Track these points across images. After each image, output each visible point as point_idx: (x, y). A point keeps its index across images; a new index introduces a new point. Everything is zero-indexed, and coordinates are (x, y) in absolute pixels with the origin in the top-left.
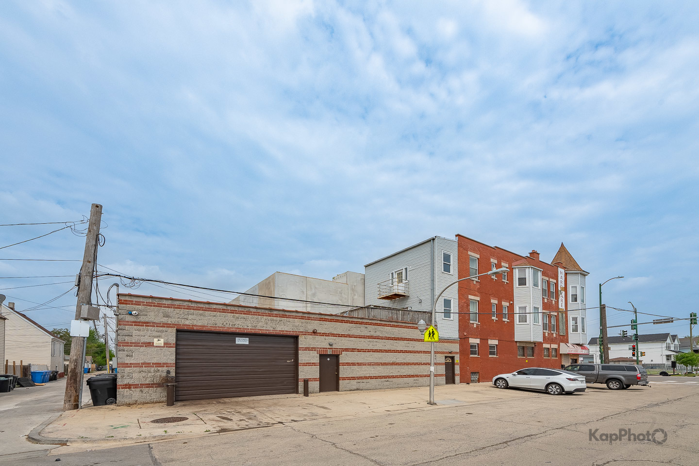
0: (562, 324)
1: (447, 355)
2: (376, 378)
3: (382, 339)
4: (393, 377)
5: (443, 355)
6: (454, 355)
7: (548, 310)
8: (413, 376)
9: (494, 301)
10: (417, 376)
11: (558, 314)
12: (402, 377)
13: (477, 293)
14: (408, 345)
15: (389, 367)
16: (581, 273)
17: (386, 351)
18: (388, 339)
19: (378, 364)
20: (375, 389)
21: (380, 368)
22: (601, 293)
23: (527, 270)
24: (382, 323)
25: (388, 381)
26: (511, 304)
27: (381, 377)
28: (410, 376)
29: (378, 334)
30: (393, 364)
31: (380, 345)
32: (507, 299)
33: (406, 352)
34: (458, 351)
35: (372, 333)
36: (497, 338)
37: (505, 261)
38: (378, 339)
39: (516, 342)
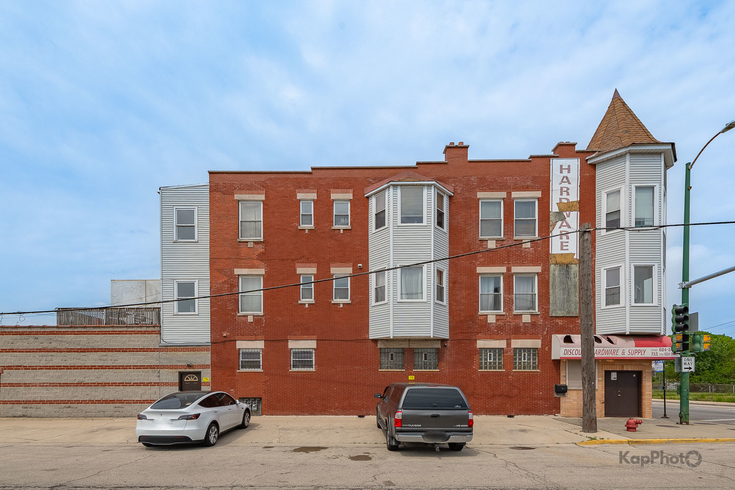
0: (567, 290)
1: (183, 370)
2: (51, 402)
3: (60, 352)
4: (78, 402)
5: (174, 370)
6: (199, 370)
7: (501, 264)
8: (113, 402)
9: (307, 271)
10: (121, 402)
11: (546, 270)
12: (92, 402)
13: (256, 262)
14: (106, 357)
15: (72, 388)
16: (632, 154)
17: (67, 368)
18: (71, 352)
19: (54, 385)
20: (50, 417)
21: (58, 390)
22: (688, 188)
23: (425, 191)
24: (61, 330)
25: (69, 407)
26: (361, 269)
27: (58, 402)
28: (106, 402)
29: (54, 345)
30: (79, 384)
31: (57, 359)
32: (349, 261)
33: (102, 367)
34: (209, 363)
35: (45, 345)
36: (315, 337)
37: (344, 188)
38: (54, 352)
39: (375, 341)
